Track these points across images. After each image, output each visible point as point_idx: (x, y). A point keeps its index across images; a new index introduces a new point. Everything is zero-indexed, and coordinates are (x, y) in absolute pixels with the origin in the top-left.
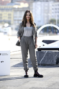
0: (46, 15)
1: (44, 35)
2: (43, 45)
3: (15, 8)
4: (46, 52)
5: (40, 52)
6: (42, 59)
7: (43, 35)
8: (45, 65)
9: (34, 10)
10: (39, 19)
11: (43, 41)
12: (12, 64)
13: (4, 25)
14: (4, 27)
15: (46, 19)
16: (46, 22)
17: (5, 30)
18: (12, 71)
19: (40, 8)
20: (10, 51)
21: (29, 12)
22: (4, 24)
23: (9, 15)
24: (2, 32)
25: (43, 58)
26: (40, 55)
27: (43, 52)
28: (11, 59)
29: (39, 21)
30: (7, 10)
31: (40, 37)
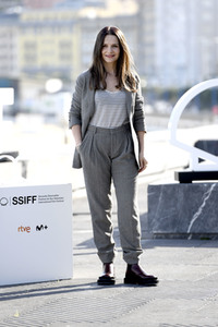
0: (206, 42)
1: (201, 119)
2: (201, 160)
3: (85, 20)
4: (210, 185)
5: (187, 185)
6: (198, 214)
7: (197, 122)
8: (208, 239)
9: (159, 26)
10: (182, 60)
11: (199, 145)
12: (81, 235)
13: (44, 84)
14: (43, 92)
15: (206, 57)
16: (207, 70)
17: (49, 104)
18: (81, 264)
19: (182, 18)
20: (70, 185)
21: (113, 32)
22: (45, 80)
23: (65, 45)
24: (38, 112)
25: (200, 209)
26: (187, 198)
27: (198, 185)
28: (74, 214)
29: (182, 69)
30: (56, 26)
31: (186, 127)
